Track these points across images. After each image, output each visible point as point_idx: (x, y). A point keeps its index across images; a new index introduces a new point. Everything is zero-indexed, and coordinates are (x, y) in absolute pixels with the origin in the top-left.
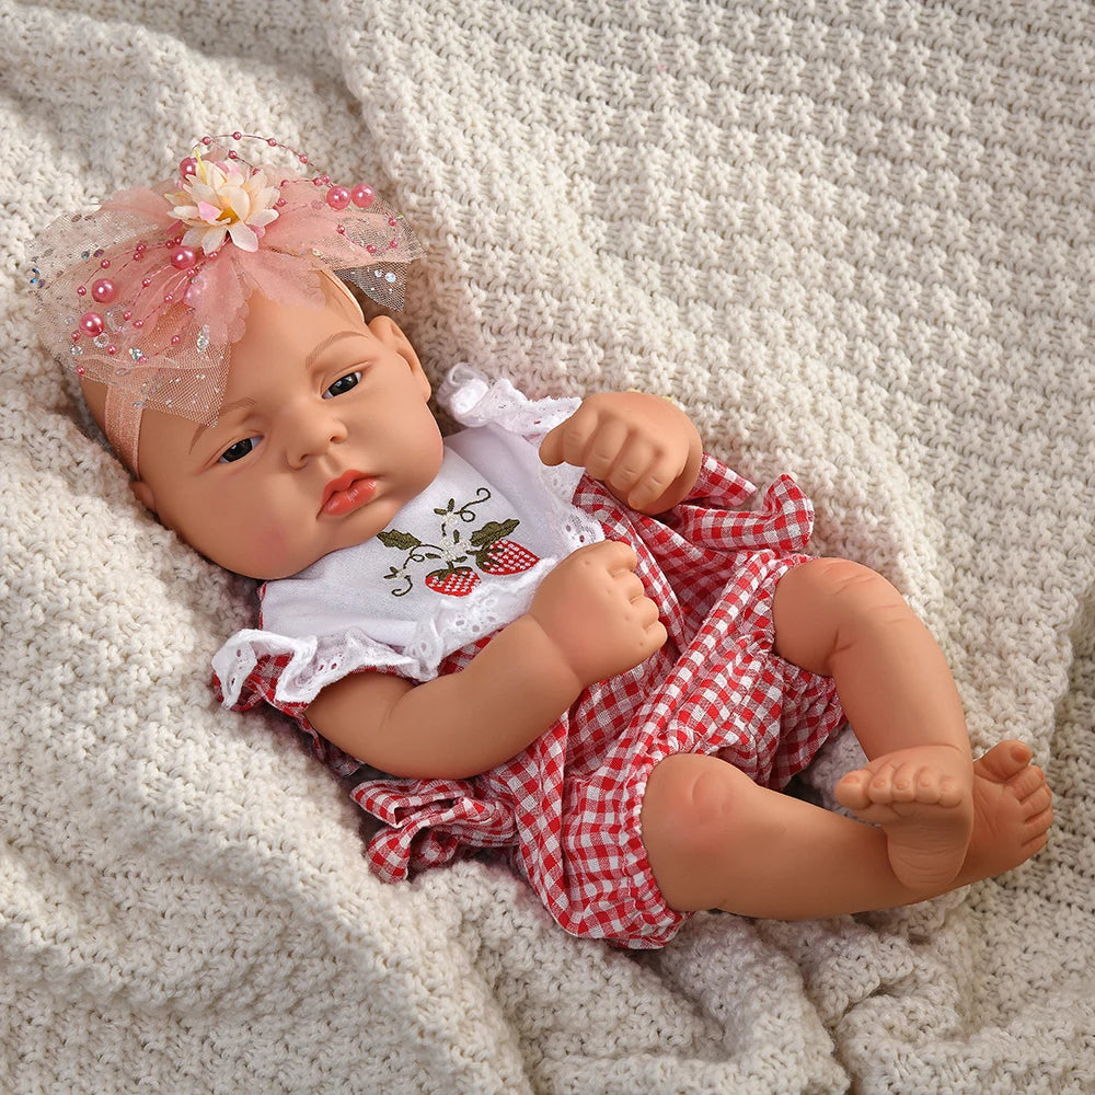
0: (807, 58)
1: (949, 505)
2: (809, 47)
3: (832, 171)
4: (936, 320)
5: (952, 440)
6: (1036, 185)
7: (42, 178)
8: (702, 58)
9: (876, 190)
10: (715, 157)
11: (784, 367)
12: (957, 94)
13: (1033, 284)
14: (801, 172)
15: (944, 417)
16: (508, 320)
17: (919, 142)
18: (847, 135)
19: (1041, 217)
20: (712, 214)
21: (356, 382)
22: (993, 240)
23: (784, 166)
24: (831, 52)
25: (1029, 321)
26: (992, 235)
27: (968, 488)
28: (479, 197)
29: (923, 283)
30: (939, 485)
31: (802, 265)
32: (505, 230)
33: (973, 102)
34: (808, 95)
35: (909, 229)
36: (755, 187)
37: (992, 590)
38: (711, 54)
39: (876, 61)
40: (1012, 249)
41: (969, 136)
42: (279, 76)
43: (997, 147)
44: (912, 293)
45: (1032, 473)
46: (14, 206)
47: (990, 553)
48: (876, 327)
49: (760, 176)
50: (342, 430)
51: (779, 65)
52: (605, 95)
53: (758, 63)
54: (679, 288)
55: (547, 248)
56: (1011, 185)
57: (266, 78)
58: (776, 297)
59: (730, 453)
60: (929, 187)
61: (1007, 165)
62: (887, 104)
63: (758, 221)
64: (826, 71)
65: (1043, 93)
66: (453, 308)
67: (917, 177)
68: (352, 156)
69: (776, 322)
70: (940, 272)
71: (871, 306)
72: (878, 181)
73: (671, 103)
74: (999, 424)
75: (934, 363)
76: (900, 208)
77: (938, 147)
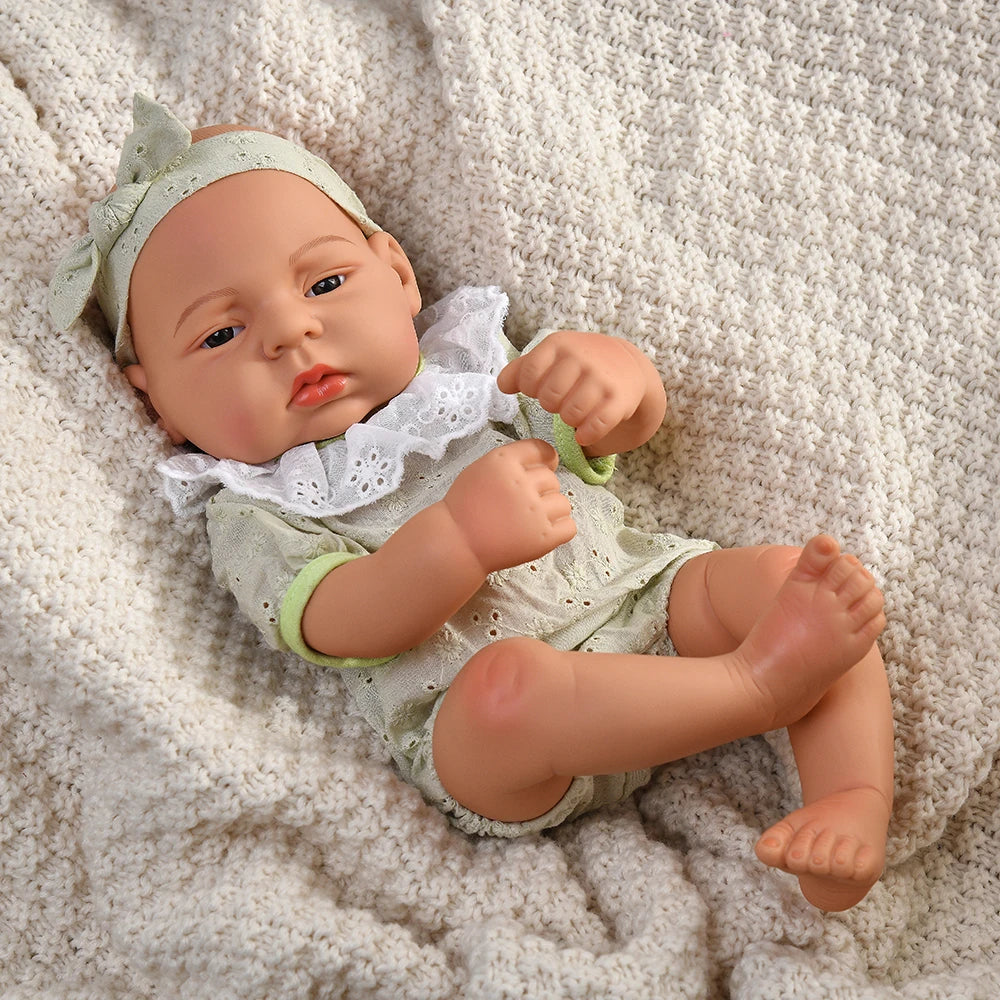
0: (868, 40)
1: (947, 474)
2: (871, 29)
3: (878, 149)
4: (959, 298)
5: (958, 413)
7: (120, 80)
8: (767, 30)
9: (919, 171)
10: (768, 125)
11: (794, 331)
14: (848, 148)
15: (954, 390)
16: (538, 248)
17: (966, 130)
18: (898, 116)
20: (755, 177)
21: (339, 284)
23: (833, 140)
24: (892, 37)
27: (968, 460)
28: (529, 131)
29: (952, 262)
30: (939, 454)
31: (834, 234)
32: (547, 164)
34: (865, 75)
35: (946, 211)
36: (800, 157)
37: (975, 557)
38: (776, 27)
39: (934, 49)
42: (357, 10)
44: (940, 270)
46: (88, 102)
47: (979, 523)
48: (899, 298)
49: (806, 147)
50: (317, 327)
51: (840, 44)
52: (670, 54)
53: (820, 40)
54: (713, 240)
55: (585, 187)
57: (343, 11)
58: (801, 262)
59: (721, 407)
60: (970, 174)
62: (939, 90)
63: (798, 189)
64: (884, 53)
66: (488, 230)
67: (959, 161)
68: (411, 88)
69: (796, 287)
70: (970, 254)
71: (898, 279)
72: (922, 163)
73: (732, 68)
75: (951, 338)
76: (939, 190)
77: (984, 136)
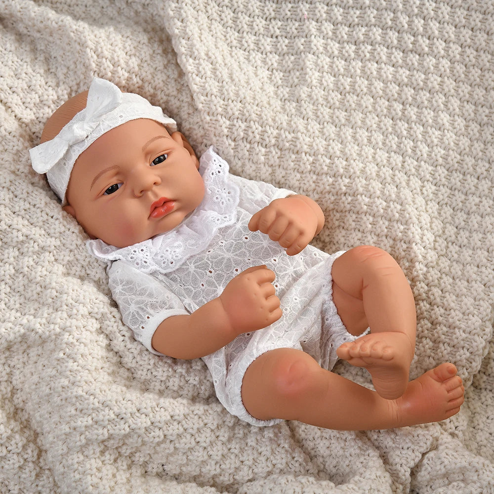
0: (377, 10)
1: (445, 213)
2: (378, 4)
3: (391, 61)
4: (440, 128)
5: (446, 183)
6: (485, 65)
8: (328, 12)
9: (412, 69)
10: (338, 57)
11: (365, 155)
12: (448, 23)
13: (484, 112)
14: (377, 63)
15: (443, 172)
16: (239, 135)
17: (431, 46)
18: (398, 44)
19: (487, 80)
20: (336, 84)
21: (165, 159)
22: (466, 91)
23: (369, 60)
24: (389, 6)
25: (482, 129)
26: (466, 89)
27: (454, 205)
28: (227, 80)
29: (434, 111)
30: (440, 204)
31: (377, 106)
33: (456, 27)
34: (379, 26)
35: (428, 86)
36: (355, 71)
37: (465, 251)
38: (333, 10)
39: (410, 9)
40: (474, 95)
41: (454, 43)
43: (467, 48)
44: (429, 115)
45: (484, 198)
47: (464, 235)
48: (412, 132)
49: (357, 66)
50: (159, 180)
51: (365, 13)
52: (284, 34)
53: (355, 13)
54: (321, 116)
55: (256, 102)
56: (474, 65)
58: (363, 122)
59: (336, 197)
60: (436, 67)
61: (471, 56)
62: (416, 29)
63: (357, 87)
64: (386, 15)
65: (488, 22)
67: (430, 61)
69: (363, 134)
70: (442, 106)
71: (410, 122)
72: (413, 64)
73: (315, 34)
74: (469, 176)
75: (439, 148)
76: (423, 76)
77: (440, 48)
